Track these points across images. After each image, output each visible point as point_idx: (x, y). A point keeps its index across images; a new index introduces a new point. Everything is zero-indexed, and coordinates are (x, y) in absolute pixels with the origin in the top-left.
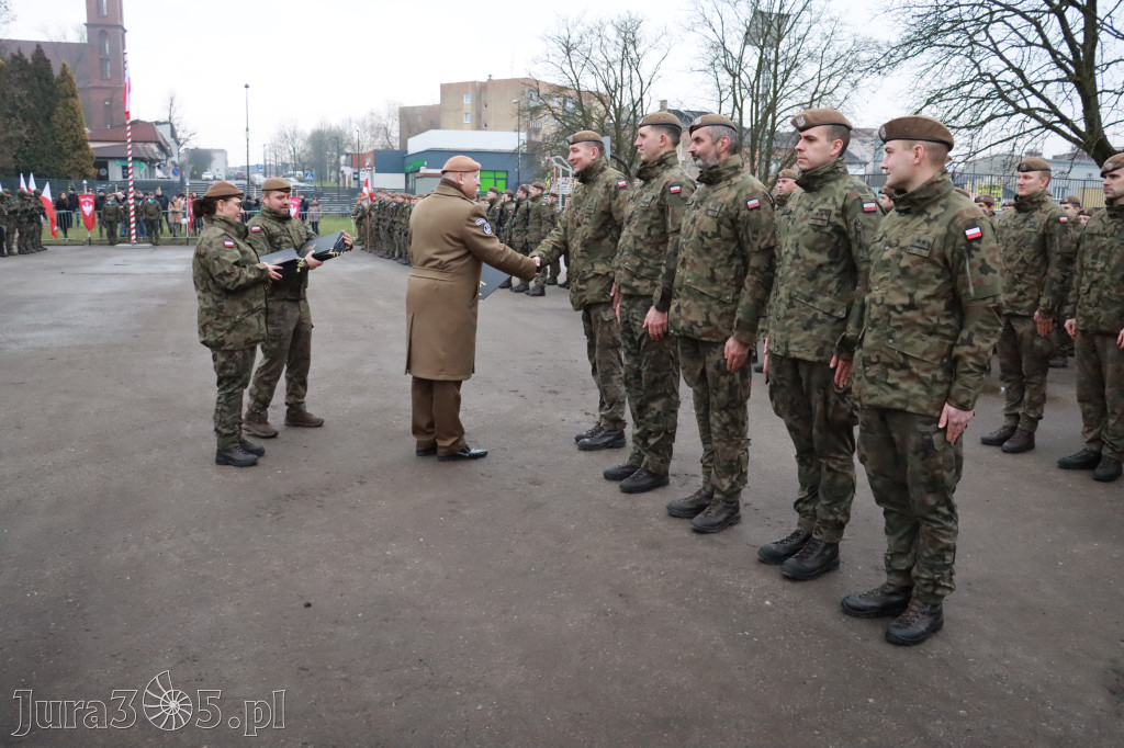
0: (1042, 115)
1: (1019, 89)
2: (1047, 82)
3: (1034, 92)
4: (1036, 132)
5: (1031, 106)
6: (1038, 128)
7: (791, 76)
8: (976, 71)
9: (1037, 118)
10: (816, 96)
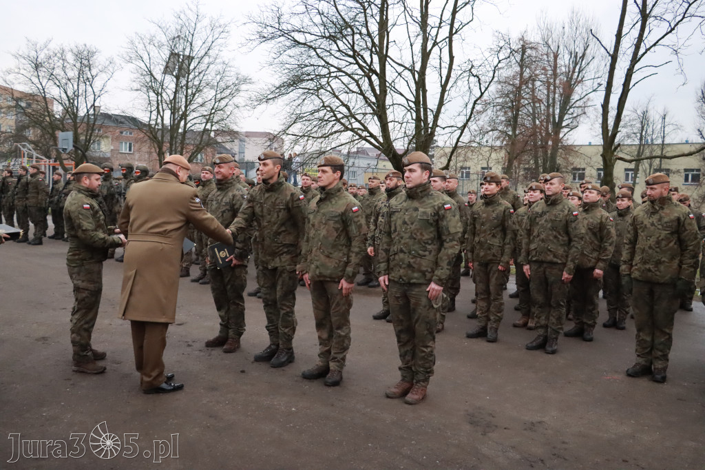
0: (360, 132)
1: (347, 117)
2: (365, 114)
3: (356, 119)
4: (356, 142)
5: (354, 127)
6: (358, 139)
7: (196, 97)
8: (322, 104)
9: (357, 134)
10: (213, 111)
